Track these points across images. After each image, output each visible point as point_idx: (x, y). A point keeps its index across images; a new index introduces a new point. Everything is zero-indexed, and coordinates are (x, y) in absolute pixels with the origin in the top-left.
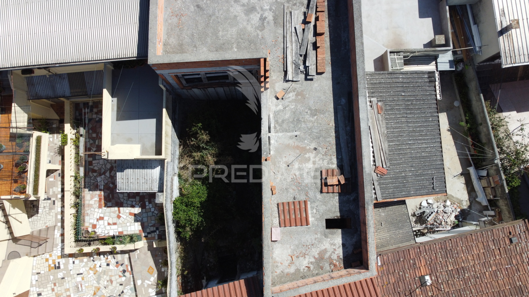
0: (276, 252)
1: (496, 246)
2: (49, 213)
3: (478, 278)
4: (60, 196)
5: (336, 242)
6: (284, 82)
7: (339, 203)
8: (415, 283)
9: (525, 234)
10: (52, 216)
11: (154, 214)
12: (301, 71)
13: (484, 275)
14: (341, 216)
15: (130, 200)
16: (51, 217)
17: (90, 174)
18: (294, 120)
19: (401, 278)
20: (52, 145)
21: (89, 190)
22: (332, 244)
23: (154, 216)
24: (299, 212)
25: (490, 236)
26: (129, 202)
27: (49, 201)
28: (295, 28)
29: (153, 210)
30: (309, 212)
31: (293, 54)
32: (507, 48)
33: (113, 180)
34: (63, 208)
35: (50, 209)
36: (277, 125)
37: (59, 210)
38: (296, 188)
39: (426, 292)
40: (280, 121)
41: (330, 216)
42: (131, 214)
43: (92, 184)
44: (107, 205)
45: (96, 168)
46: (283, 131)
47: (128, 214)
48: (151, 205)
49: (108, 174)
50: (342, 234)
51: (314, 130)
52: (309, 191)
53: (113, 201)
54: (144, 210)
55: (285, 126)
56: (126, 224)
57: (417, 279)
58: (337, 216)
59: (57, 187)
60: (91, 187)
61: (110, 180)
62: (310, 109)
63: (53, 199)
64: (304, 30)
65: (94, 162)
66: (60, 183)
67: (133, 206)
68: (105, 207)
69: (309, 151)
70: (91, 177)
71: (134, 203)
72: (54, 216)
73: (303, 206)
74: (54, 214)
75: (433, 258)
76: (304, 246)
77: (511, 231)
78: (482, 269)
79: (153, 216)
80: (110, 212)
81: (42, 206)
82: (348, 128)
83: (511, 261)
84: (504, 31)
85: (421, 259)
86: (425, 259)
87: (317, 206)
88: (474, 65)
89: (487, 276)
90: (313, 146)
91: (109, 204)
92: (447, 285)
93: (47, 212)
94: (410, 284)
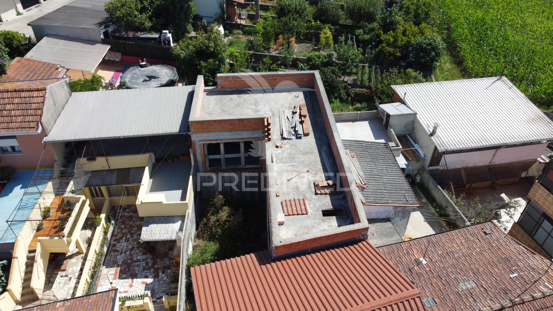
0: (282, 233)
1: (474, 237)
2: (63, 287)
3: (467, 256)
4: (77, 274)
5: (332, 224)
6: (281, 140)
7: (331, 200)
8: (412, 263)
9: (496, 229)
10: (65, 290)
11: (165, 282)
12: (293, 135)
13: (472, 254)
14: (333, 208)
15: (145, 271)
16: (63, 291)
17: (112, 253)
18: (290, 157)
19: (399, 262)
20: (83, 235)
21: (107, 267)
22: (330, 226)
23: (166, 283)
24: (299, 206)
25: (467, 233)
26: (144, 274)
27: (66, 278)
28: (287, 117)
29: (165, 278)
30: (308, 206)
31: (287, 127)
32: (439, 142)
33: (132, 257)
34: (77, 284)
35: (65, 284)
36: (278, 160)
37: (73, 286)
38: (295, 193)
39: (423, 268)
40: (280, 158)
41: (325, 208)
42: (143, 283)
43: (111, 261)
44: (122, 276)
45: (118, 249)
46: (283, 163)
47: (140, 283)
48: (164, 275)
49: (128, 253)
50: (336, 219)
51: (306, 162)
52: (306, 194)
53: (129, 273)
54: (156, 279)
55: (283, 160)
56: (137, 291)
57: (413, 261)
58: (331, 208)
59: (77, 266)
60: (110, 263)
61: (129, 257)
62: (301, 152)
63: (70, 276)
64: (293, 117)
65: (117, 244)
66: (80, 264)
67: (146, 277)
68: (119, 278)
69: (304, 172)
70: (112, 256)
71: (148, 274)
72: (67, 290)
73: (302, 202)
74: (67, 288)
75: (423, 248)
76: (306, 228)
77: (482, 227)
78: (468, 251)
79: (164, 283)
80: (123, 283)
81: (58, 282)
82: (331, 161)
83: (491, 244)
84: (432, 135)
85: (413, 249)
86: (416, 249)
87: (313, 203)
88: (426, 170)
89: (474, 254)
90: (306, 170)
91: (124, 276)
92: (441, 263)
93: (61, 287)
94: (408, 264)
